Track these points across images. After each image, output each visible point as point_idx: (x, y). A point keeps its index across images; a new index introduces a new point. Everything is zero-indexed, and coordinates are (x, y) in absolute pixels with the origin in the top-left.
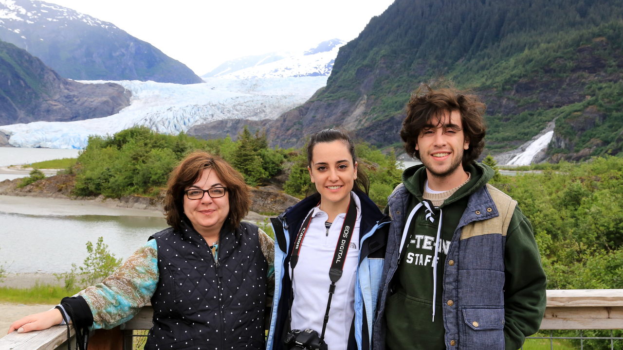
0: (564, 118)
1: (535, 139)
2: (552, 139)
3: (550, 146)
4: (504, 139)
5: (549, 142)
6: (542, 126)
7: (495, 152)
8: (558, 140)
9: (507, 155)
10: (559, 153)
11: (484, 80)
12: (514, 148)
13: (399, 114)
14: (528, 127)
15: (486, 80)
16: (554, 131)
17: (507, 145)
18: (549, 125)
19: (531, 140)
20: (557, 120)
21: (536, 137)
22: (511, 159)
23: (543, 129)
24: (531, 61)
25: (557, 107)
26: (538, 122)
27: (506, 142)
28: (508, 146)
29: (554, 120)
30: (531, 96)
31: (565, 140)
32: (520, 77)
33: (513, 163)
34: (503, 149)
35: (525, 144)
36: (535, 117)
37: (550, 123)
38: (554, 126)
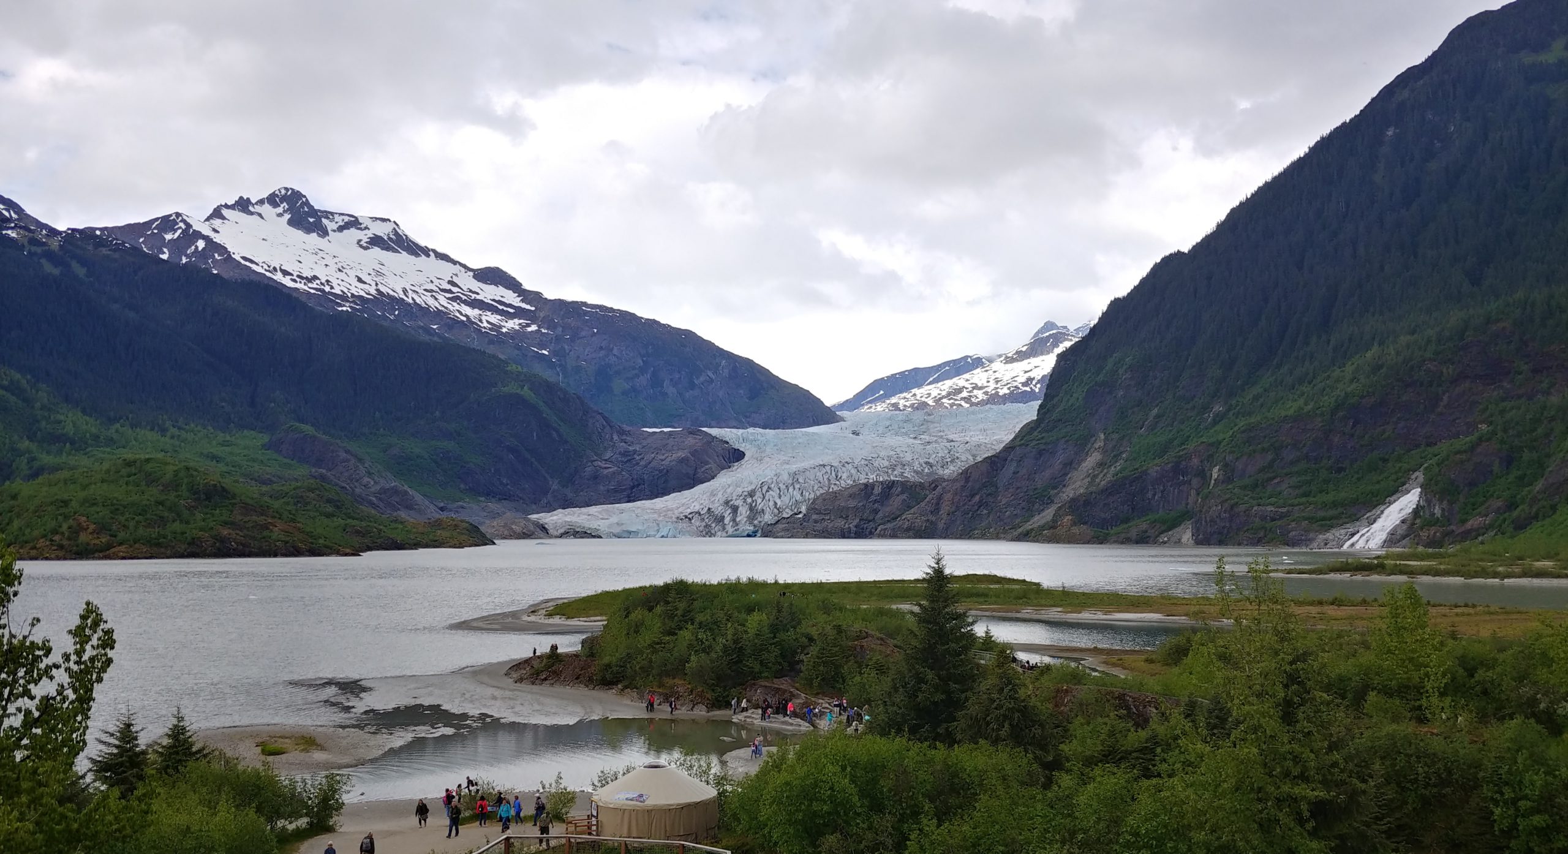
0: (1438, 465)
1: (1390, 503)
2: (1419, 501)
3: (1416, 512)
4: (1335, 505)
5: (1415, 506)
6: (1403, 480)
7: (1322, 526)
8: (1428, 501)
9: (1343, 531)
10: (1431, 526)
11: (1301, 402)
12: (1355, 518)
13: (1156, 465)
14: (1378, 482)
15: (1306, 404)
16: (1421, 487)
17: (1343, 513)
18: (1413, 477)
19: (1383, 503)
20: (1426, 469)
21: (1392, 499)
22: (1349, 539)
23: (1404, 484)
24: (1380, 367)
25: (1429, 445)
26: (1396, 473)
27: (1340, 510)
28: (1343, 516)
29: (1422, 469)
30: (1382, 427)
31: (1441, 503)
32: (1362, 397)
33: (1353, 545)
34: (1335, 522)
35: (1374, 512)
36: (1390, 465)
37: (1417, 474)
38: (1421, 478)
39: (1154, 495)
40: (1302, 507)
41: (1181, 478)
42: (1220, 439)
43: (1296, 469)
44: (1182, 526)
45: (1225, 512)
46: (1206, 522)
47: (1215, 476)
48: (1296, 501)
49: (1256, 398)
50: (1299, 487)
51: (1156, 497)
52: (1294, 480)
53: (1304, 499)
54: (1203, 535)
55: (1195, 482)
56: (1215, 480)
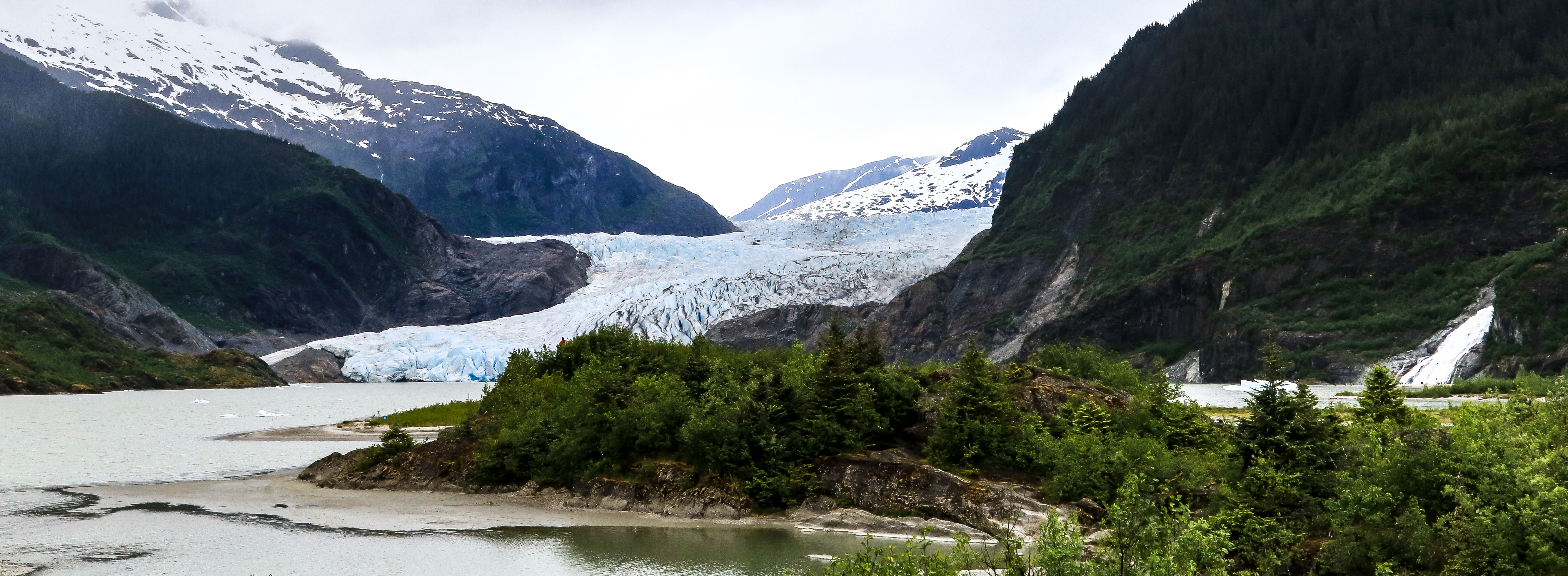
0: (1514, 277)
1: (1454, 326)
2: (1492, 323)
3: (1489, 338)
4: (1385, 328)
5: (1487, 330)
6: (1466, 297)
7: (1367, 356)
8: (1506, 324)
9: (1396, 363)
10: (1511, 355)
11: (1327, 201)
12: (1409, 346)
13: (1150, 280)
14: (1436, 300)
15: (1333, 202)
16: (1494, 306)
17: (1394, 340)
18: (1481, 294)
19: (1445, 327)
20: (1497, 283)
21: (1455, 321)
22: (1405, 373)
23: (1469, 302)
24: (1426, 157)
25: (1497, 253)
26: (1458, 287)
27: (1389, 335)
28: (1394, 343)
29: (1491, 282)
30: (1435, 232)
31: (1522, 326)
32: (1406, 193)
33: (1411, 380)
34: (1385, 351)
35: (1433, 338)
36: (1449, 276)
37: (1485, 289)
38: (1493, 295)
39: (1149, 319)
40: (1340, 332)
41: (1182, 297)
42: (1229, 246)
43: (1328, 284)
44: (1187, 360)
45: (1242, 339)
46: (1218, 352)
47: (1226, 293)
48: (1332, 325)
49: (1266, 199)
50: (1333, 307)
51: (1152, 322)
52: (1327, 300)
53: (1342, 323)
54: (1215, 369)
55: (1201, 301)
56: (1227, 299)
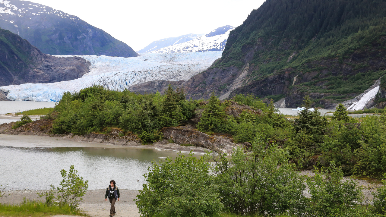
1: (366, 92)
2: (378, 92)
3: (377, 96)
4: (344, 92)
5: (377, 94)
6: (371, 83)
7: (338, 101)
8: (383, 92)
9: (347, 103)
10: (383, 101)
11: (329, 52)
12: (351, 98)
13: (271, 76)
14: (361, 84)
15: (331, 52)
16: (380, 86)
17: (347, 96)
19: (363, 92)
20: (382, 79)
21: (367, 91)
22: (349, 106)
23: (372, 85)
24: (363, 38)
25: (382, 69)
26: (369, 80)
27: (345, 94)
28: (347, 97)
29: (380, 79)
30: (363, 62)
32: (355, 50)
33: (351, 108)
34: (344, 99)
35: (359, 96)
36: (366, 76)
37: (377, 81)
38: (380, 83)
39: (270, 88)
40: (330, 93)
41: (281, 81)
42: (297, 65)
43: (327, 78)
44: (281, 100)
45: (299, 95)
46: (291, 98)
47: (295, 80)
48: (327, 91)
49: (310, 50)
50: (328, 85)
51: (271, 89)
52: (326, 83)
53: (331, 90)
54: (290, 104)
55: (287, 83)
56: (295, 82)
